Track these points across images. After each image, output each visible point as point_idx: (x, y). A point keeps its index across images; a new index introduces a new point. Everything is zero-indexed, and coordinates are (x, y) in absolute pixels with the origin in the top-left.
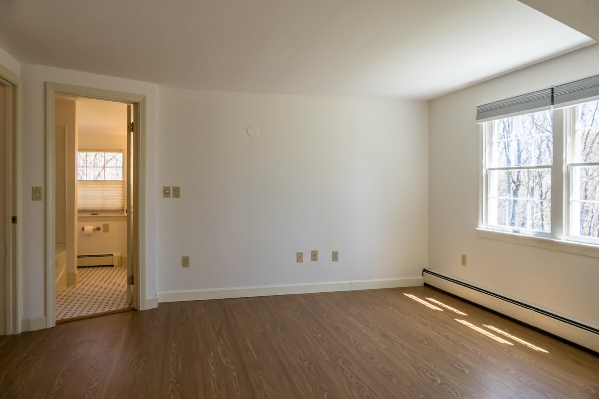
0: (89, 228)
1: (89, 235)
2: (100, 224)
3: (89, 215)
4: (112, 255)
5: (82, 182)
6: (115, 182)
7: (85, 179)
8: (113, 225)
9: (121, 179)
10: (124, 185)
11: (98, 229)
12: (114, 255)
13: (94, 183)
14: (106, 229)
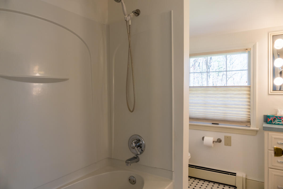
0: (209, 139)
1: (209, 147)
2: (222, 136)
3: (209, 124)
4: (234, 174)
5: (203, 89)
6: (239, 88)
7: (205, 85)
8: (236, 138)
9: (246, 84)
10: (250, 91)
11: (219, 141)
12: (237, 175)
13: (215, 89)
14: (228, 142)
